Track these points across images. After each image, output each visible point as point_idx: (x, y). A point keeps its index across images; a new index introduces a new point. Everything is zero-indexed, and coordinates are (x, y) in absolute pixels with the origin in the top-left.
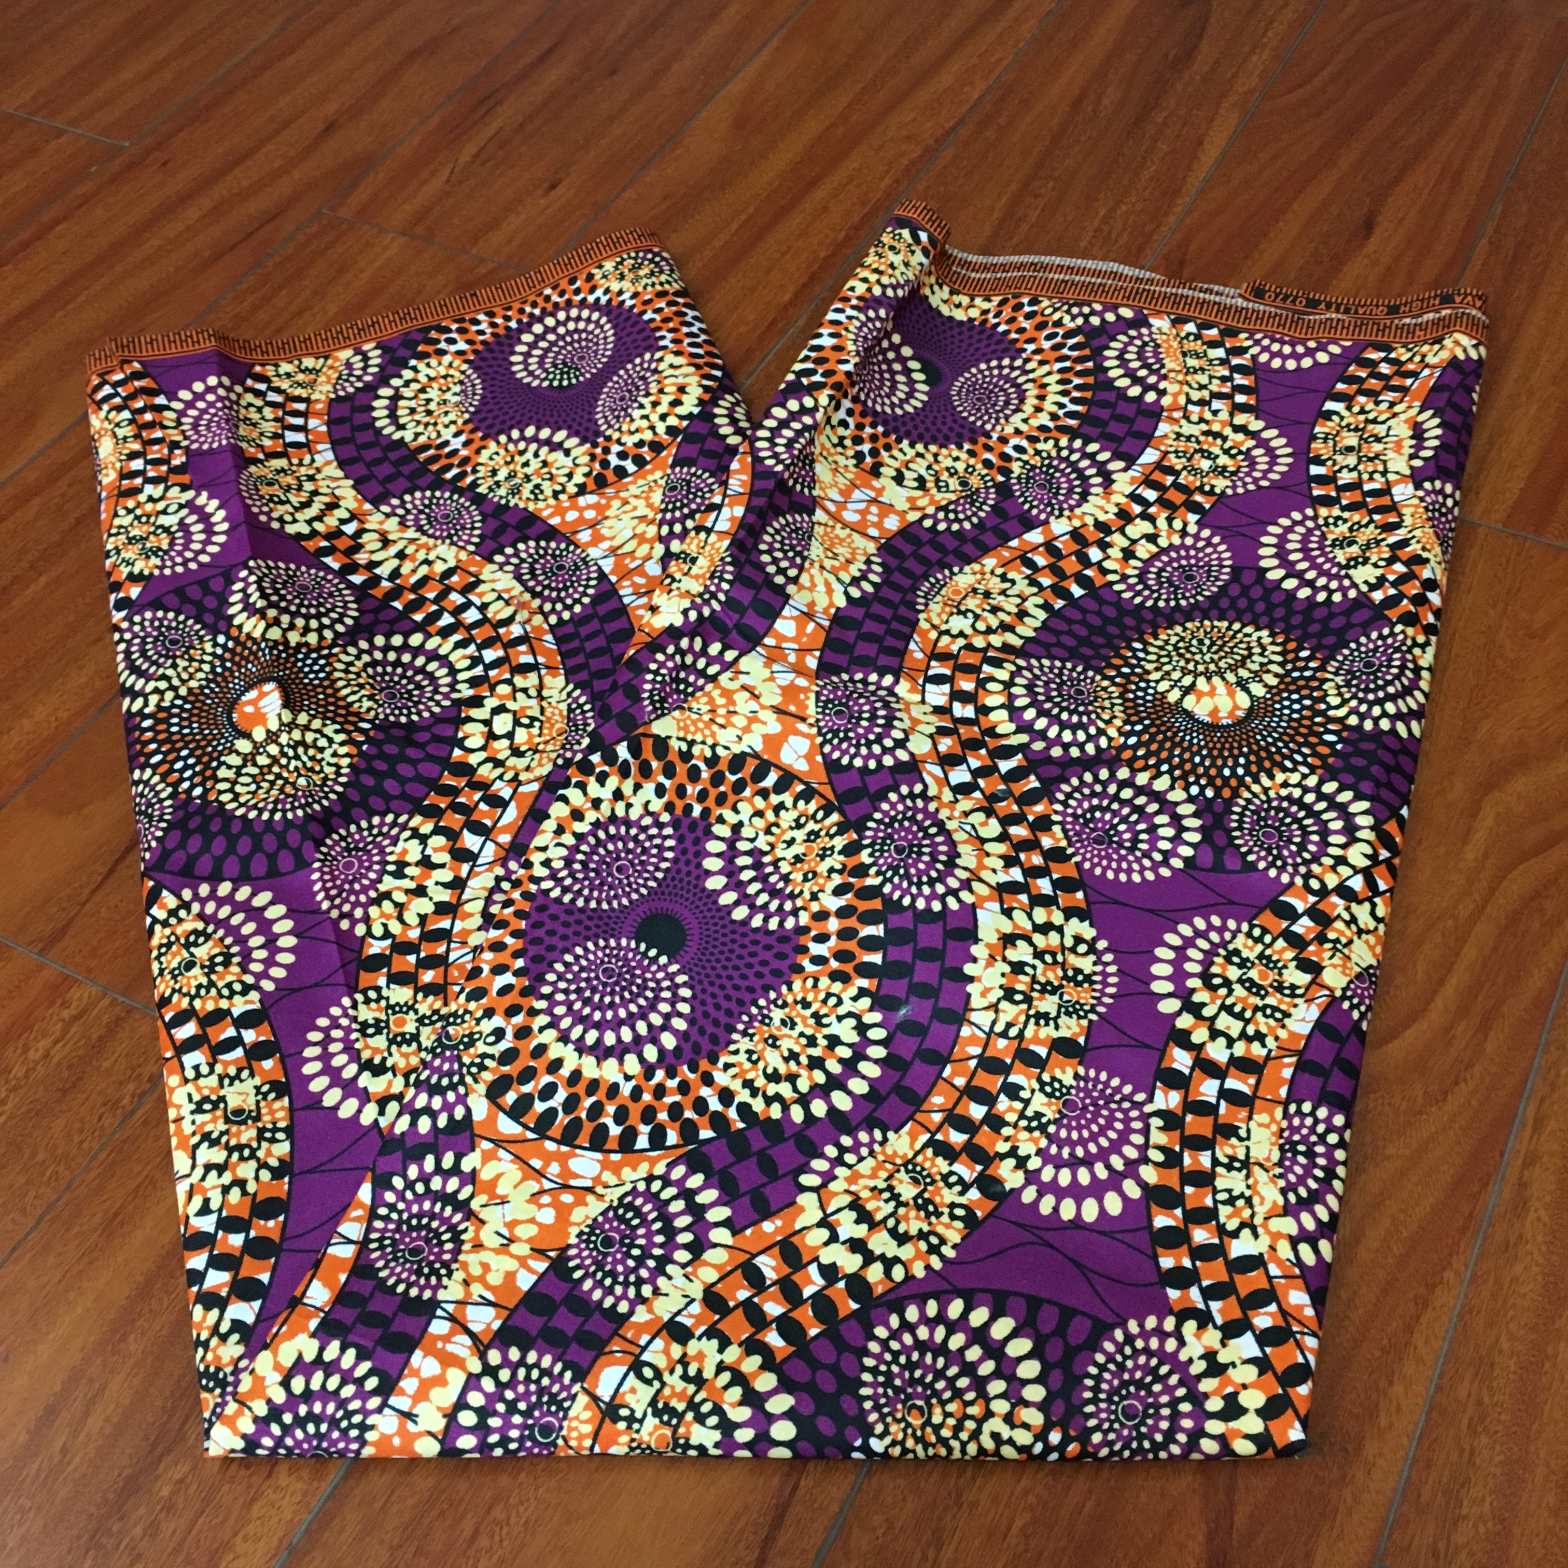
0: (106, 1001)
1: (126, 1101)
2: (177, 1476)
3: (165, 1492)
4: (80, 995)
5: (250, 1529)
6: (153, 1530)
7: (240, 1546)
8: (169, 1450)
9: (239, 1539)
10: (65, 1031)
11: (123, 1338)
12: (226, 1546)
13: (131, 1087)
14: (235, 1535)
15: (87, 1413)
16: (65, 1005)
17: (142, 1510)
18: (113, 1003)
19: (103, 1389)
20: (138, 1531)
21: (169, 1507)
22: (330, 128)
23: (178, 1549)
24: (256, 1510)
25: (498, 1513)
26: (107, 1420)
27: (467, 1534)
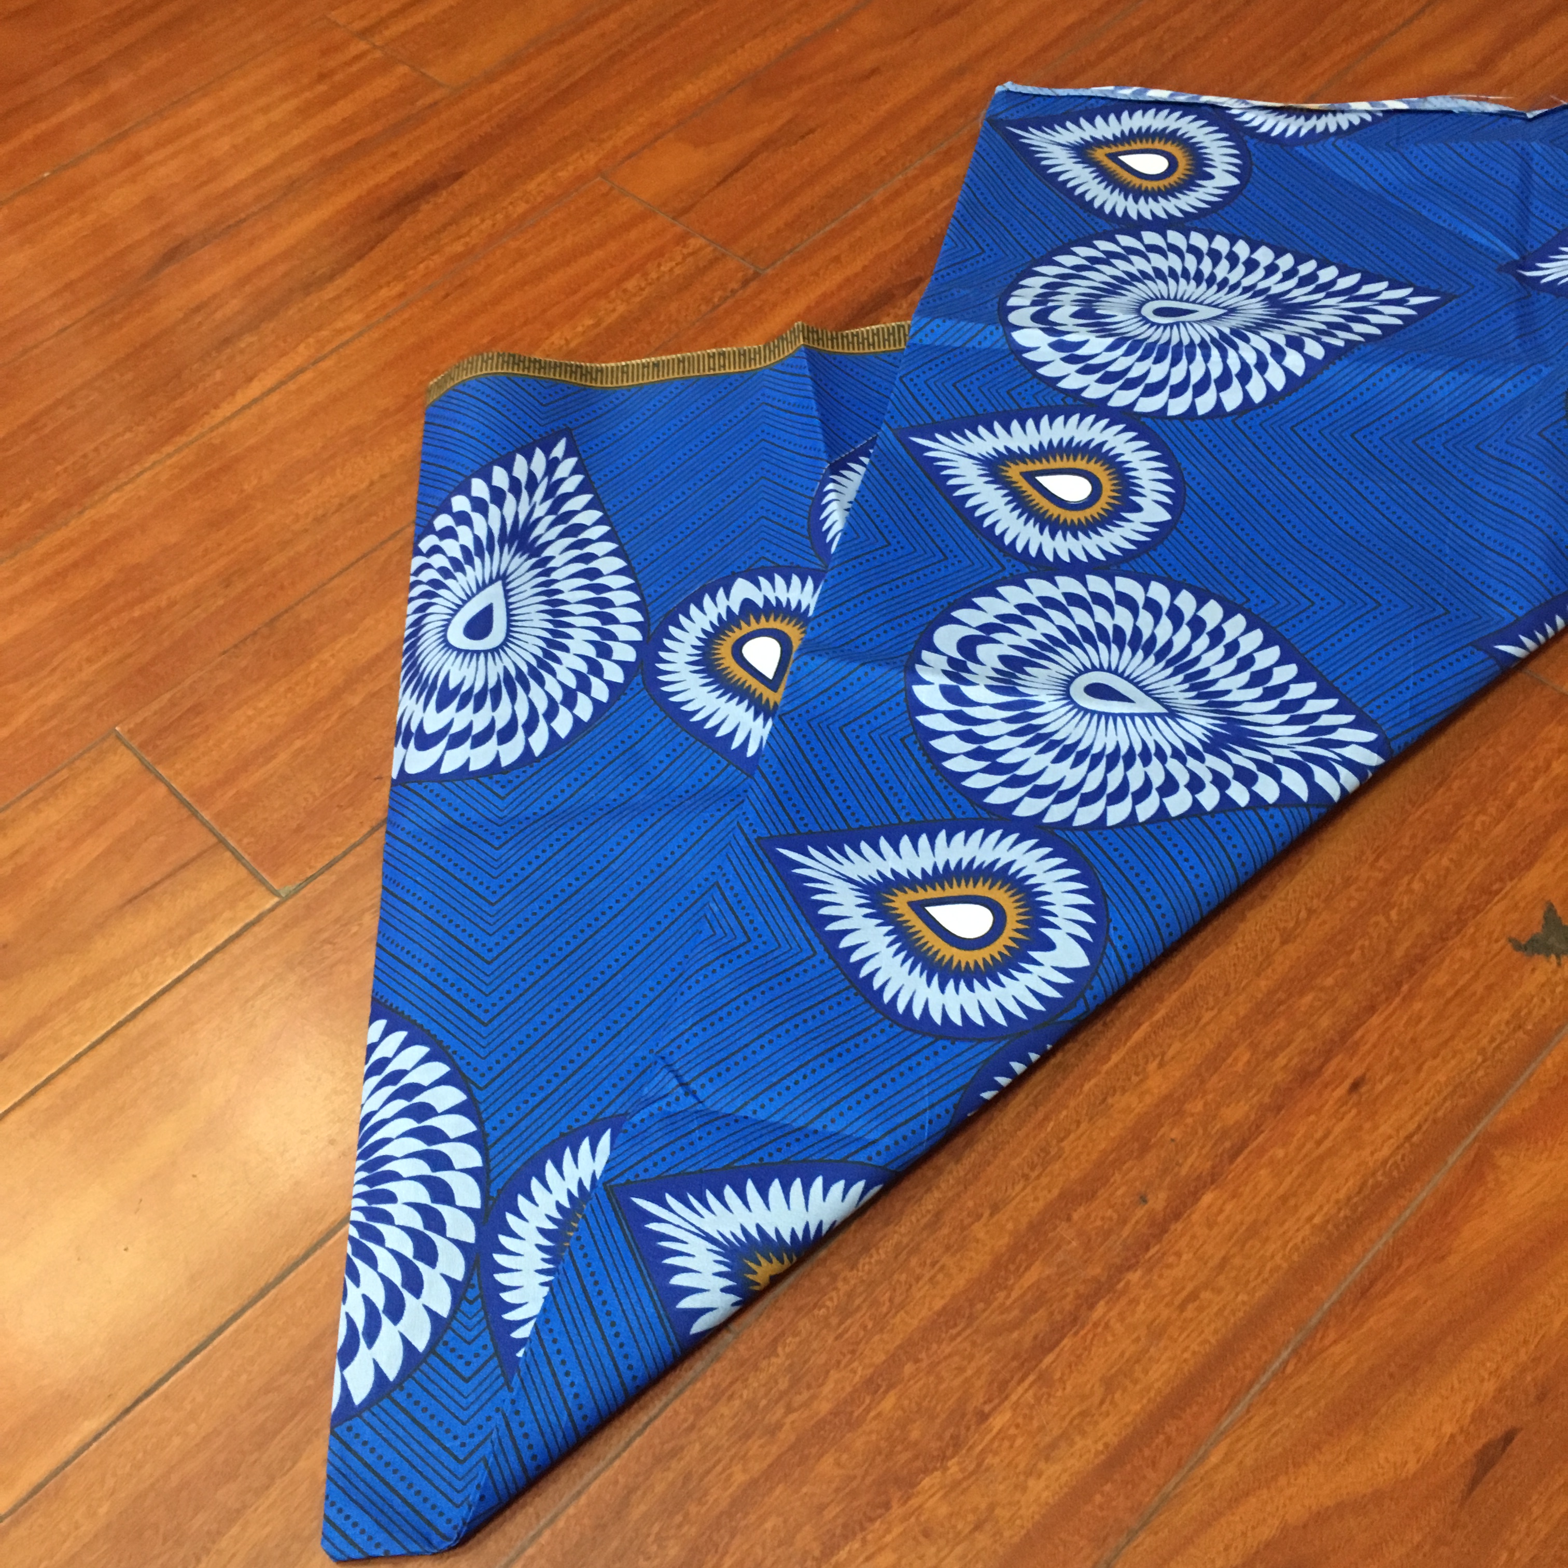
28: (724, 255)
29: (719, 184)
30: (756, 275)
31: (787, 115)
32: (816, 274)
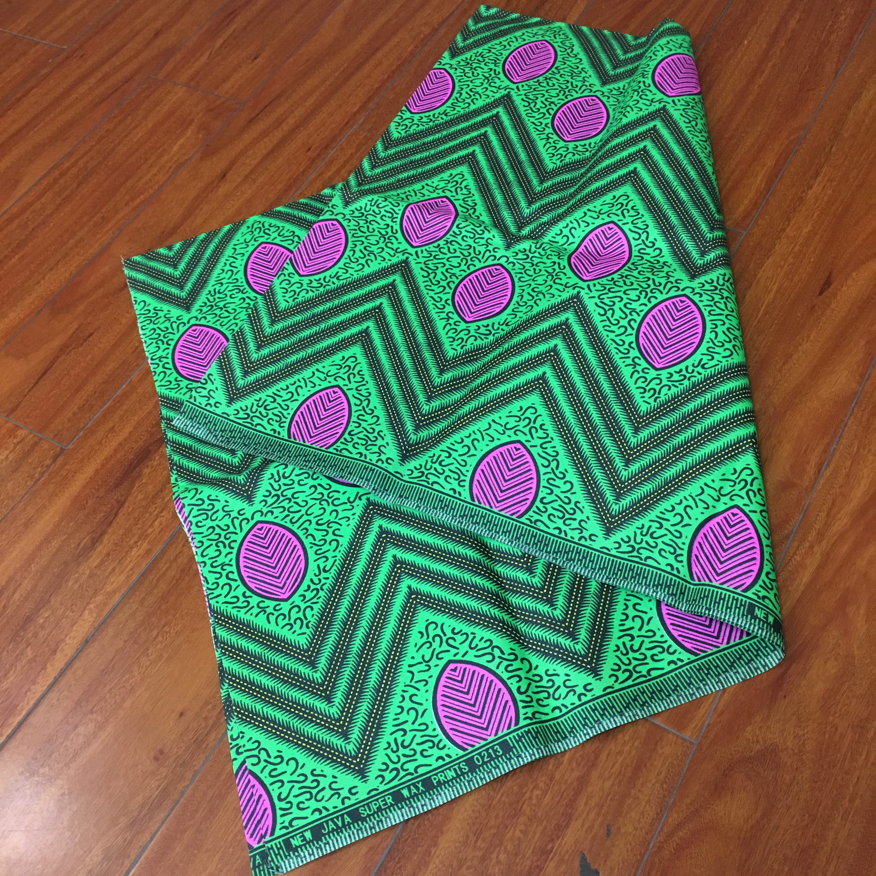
0: (32, 435)
1: (37, 475)
2: (46, 615)
3: (41, 621)
4: (21, 433)
5: (72, 634)
6: (36, 635)
7: (68, 640)
8: (44, 606)
9: (67, 638)
10: (15, 447)
11: (30, 566)
12: (62, 641)
13: (39, 469)
14: (66, 636)
15: (14, 593)
16: (15, 437)
17: (32, 628)
18: (35, 436)
19: (20, 584)
20: (30, 635)
21: (42, 627)
22: (157, 34)
23: (44, 642)
24: (74, 628)
25: (166, 629)
26: (21, 595)
27: (154, 636)
28: (41, 439)
29: (35, 385)
30: (62, 450)
31: (75, 325)
32: (100, 443)
